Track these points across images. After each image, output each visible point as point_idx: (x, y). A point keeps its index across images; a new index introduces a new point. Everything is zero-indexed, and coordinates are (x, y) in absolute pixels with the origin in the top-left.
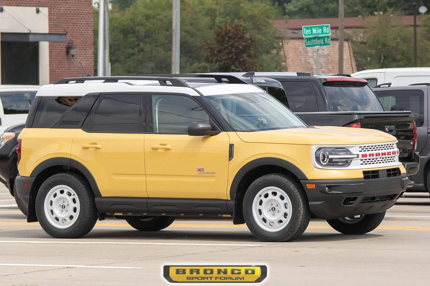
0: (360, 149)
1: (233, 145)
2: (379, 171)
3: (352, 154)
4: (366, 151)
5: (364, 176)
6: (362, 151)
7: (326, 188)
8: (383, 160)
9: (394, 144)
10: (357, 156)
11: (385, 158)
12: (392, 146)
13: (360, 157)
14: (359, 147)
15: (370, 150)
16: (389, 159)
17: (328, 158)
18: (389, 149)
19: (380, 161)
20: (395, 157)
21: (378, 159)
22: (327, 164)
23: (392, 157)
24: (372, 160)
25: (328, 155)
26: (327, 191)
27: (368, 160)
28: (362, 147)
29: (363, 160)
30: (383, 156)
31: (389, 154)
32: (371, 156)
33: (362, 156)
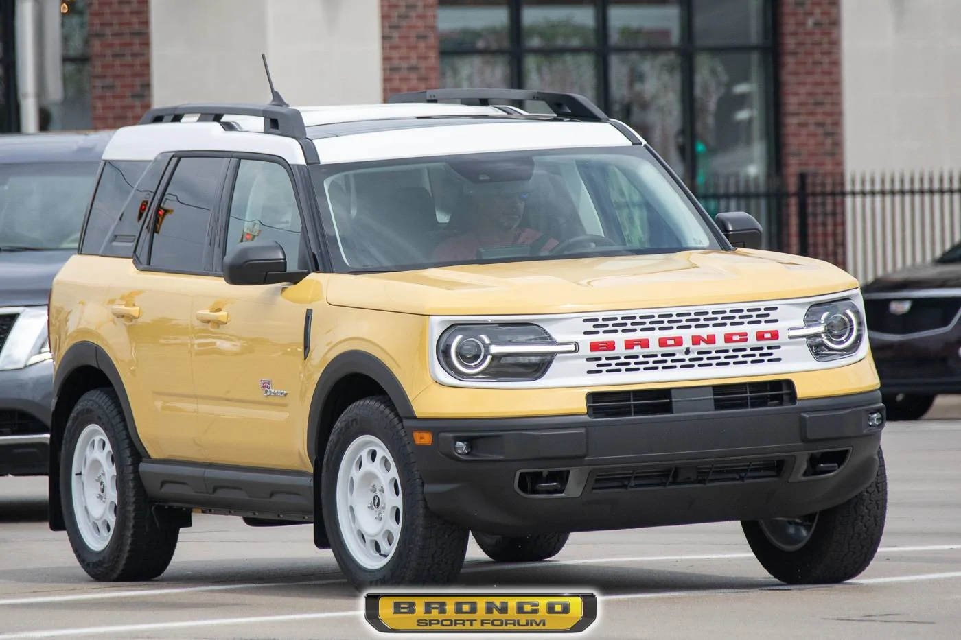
0: (589, 327)
1: (311, 310)
2: (673, 391)
3: (554, 343)
4: (616, 331)
5: (589, 407)
6: (597, 332)
7: (459, 444)
8: (701, 359)
9: (775, 308)
10: (572, 348)
11: (717, 352)
12: (765, 314)
13: (585, 350)
14: (585, 321)
15: (634, 330)
16: (740, 354)
17: (487, 353)
18: (742, 323)
19: (687, 362)
20: (778, 347)
21: (674, 355)
22: (483, 372)
23: (761, 348)
24: (641, 359)
25: (487, 347)
26: (460, 452)
27: (623, 360)
28: (597, 320)
29: (599, 359)
30: (703, 346)
31: (735, 338)
32: (633, 348)
33: (595, 347)
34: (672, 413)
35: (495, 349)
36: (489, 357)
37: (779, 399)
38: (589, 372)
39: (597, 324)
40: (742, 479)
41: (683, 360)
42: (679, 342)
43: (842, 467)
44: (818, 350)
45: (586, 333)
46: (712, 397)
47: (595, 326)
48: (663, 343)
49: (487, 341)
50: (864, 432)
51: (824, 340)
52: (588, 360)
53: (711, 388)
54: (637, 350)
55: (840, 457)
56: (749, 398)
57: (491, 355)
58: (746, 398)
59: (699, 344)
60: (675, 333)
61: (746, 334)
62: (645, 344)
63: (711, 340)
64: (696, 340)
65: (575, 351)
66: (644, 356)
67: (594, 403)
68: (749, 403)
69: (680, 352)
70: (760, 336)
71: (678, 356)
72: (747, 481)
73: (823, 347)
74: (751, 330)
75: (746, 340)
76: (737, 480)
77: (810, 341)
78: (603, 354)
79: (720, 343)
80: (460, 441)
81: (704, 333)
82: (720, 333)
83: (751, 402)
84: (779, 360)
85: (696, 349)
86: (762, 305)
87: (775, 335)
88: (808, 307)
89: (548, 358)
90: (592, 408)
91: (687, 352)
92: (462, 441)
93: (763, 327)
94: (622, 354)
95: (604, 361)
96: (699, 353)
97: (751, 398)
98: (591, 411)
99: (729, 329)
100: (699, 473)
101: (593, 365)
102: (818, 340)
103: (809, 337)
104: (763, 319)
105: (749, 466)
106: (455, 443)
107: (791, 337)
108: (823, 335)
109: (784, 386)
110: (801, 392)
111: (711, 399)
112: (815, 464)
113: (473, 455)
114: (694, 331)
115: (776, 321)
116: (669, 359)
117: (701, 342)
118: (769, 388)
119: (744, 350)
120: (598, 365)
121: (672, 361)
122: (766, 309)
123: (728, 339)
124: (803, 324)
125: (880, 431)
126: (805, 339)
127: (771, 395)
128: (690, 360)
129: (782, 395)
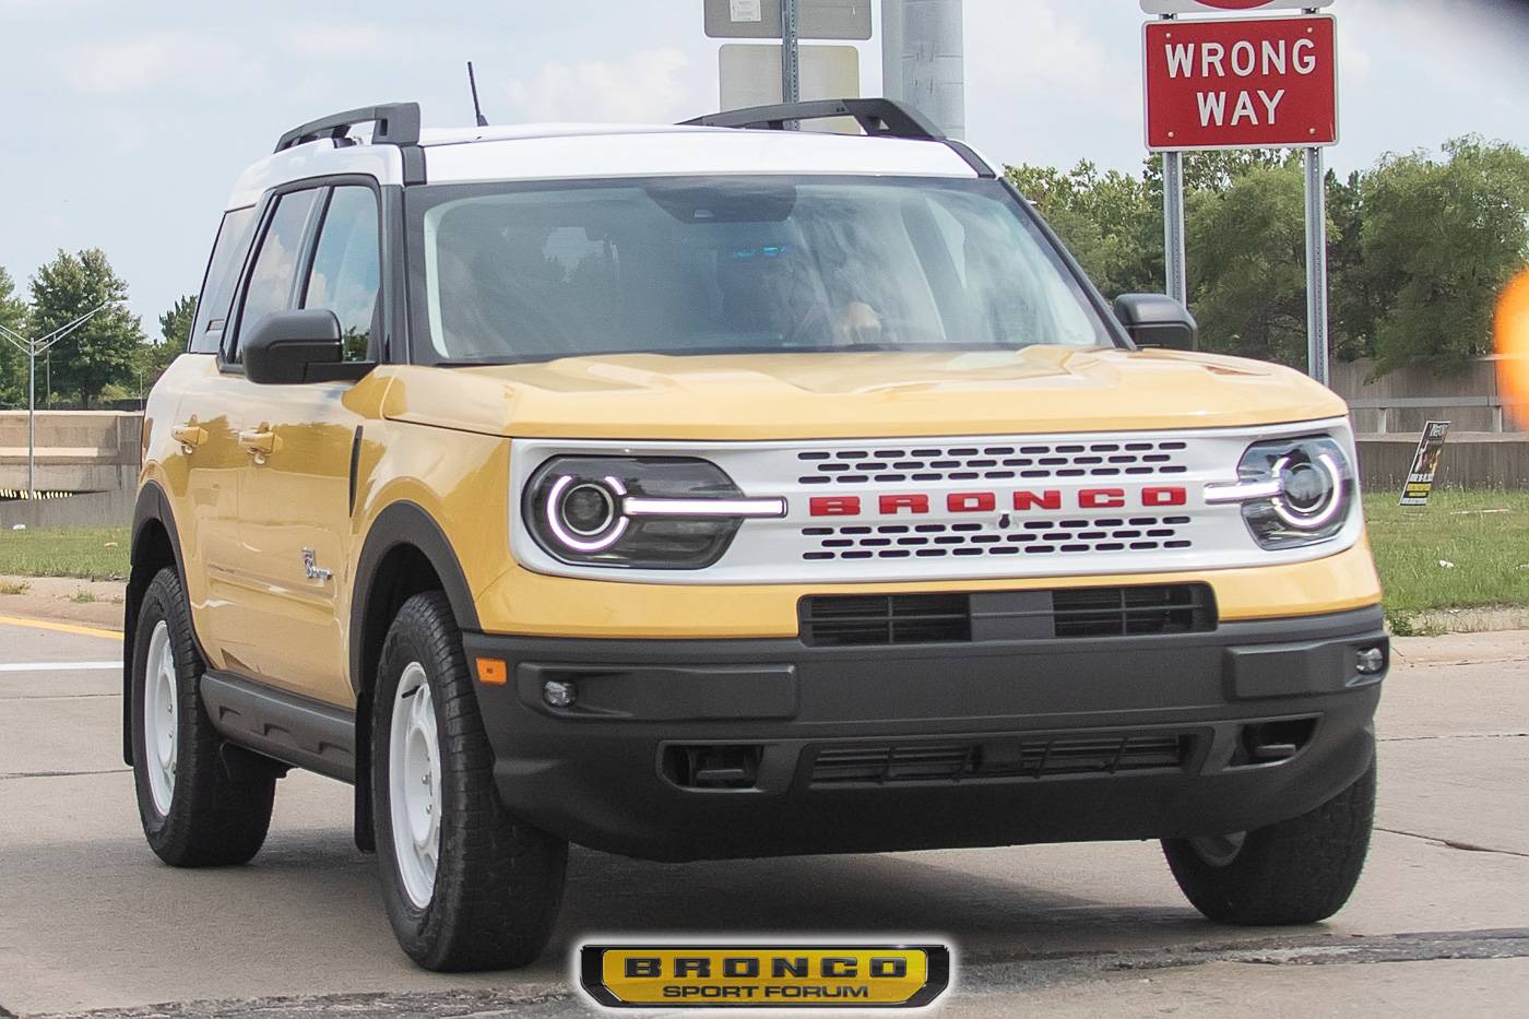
0: (811, 468)
2: (972, 598)
3: (742, 497)
4: (864, 479)
5: (802, 623)
6: (826, 480)
7: (553, 686)
8: (1033, 537)
9: (1182, 445)
10: (776, 507)
11: (1063, 524)
12: (1163, 455)
13: (801, 514)
14: (802, 456)
15: (901, 478)
16: (1110, 530)
17: (619, 512)
18: (1116, 471)
19: (1004, 543)
20: (1186, 520)
21: (978, 527)
22: (609, 549)
23: (1152, 521)
24: (912, 534)
25: (618, 500)
26: (554, 701)
27: (875, 535)
28: (826, 455)
29: (830, 531)
30: (1036, 513)
31: (1099, 499)
32: (895, 512)
33: (818, 507)
34: (969, 638)
35: (633, 506)
36: (623, 521)
37: (1184, 621)
38: (807, 556)
39: (824, 464)
40: (1109, 768)
41: (996, 538)
42: (987, 502)
43: (1304, 749)
44: (1263, 527)
45: (803, 480)
46: (1052, 612)
47: (821, 467)
48: (955, 503)
49: (621, 491)
50: (1348, 685)
51: (1276, 508)
52: (806, 531)
53: (1050, 594)
54: (904, 515)
55: (1300, 732)
56: (1124, 616)
57: (627, 516)
58: (1118, 615)
59: (1029, 508)
60: (982, 485)
61: (1121, 493)
62: (919, 504)
63: (1052, 500)
64: (1022, 501)
65: (782, 515)
66: (919, 529)
67: (814, 616)
68: (1124, 625)
69: (991, 523)
70: (1149, 497)
71: (984, 532)
72: (1120, 773)
73: (1277, 524)
74: (1131, 485)
75: (1121, 504)
76: (1102, 770)
77: (1248, 511)
78: (837, 521)
79: (1070, 508)
80: (555, 681)
81: (1037, 486)
82: (1069, 487)
83: (1128, 624)
84: (1187, 544)
85: (1020, 519)
86: (1155, 438)
87: (1178, 496)
88: (1248, 444)
89: (729, 526)
90: (810, 627)
91: (1005, 522)
92: (561, 681)
93: (1156, 479)
94: (875, 523)
95: (837, 536)
96: (1028, 525)
97: (1130, 615)
98: (809, 631)
99: (1089, 481)
100: (1025, 754)
101: (815, 543)
102: (1264, 508)
103: (1246, 502)
104: (1156, 465)
105: (1122, 743)
106: (545, 683)
107: (1210, 502)
108: (1275, 501)
109: (1195, 595)
110: (1227, 605)
111: (1050, 615)
112: (1252, 742)
113: (579, 710)
114: (1019, 483)
115: (1182, 469)
116: (968, 535)
117: (1033, 505)
118: (1168, 597)
119: (1119, 522)
120: (826, 543)
121: (974, 539)
122: (1162, 446)
123: (1086, 499)
124: (1235, 477)
125: (1379, 683)
126: (1238, 506)
127: (1172, 611)
128: (1011, 538)
129: (1190, 611)
